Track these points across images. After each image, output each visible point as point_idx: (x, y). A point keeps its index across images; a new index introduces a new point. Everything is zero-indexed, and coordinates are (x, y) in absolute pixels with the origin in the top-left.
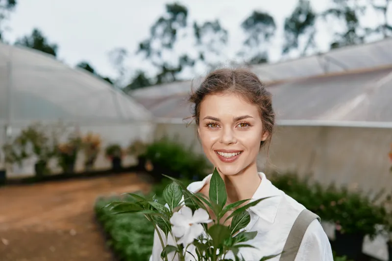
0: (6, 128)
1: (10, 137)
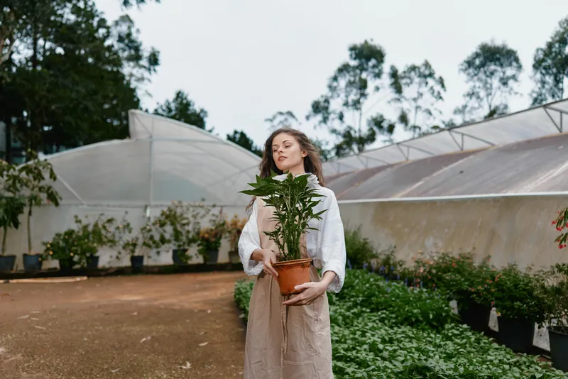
0: (146, 207)
1: (149, 218)
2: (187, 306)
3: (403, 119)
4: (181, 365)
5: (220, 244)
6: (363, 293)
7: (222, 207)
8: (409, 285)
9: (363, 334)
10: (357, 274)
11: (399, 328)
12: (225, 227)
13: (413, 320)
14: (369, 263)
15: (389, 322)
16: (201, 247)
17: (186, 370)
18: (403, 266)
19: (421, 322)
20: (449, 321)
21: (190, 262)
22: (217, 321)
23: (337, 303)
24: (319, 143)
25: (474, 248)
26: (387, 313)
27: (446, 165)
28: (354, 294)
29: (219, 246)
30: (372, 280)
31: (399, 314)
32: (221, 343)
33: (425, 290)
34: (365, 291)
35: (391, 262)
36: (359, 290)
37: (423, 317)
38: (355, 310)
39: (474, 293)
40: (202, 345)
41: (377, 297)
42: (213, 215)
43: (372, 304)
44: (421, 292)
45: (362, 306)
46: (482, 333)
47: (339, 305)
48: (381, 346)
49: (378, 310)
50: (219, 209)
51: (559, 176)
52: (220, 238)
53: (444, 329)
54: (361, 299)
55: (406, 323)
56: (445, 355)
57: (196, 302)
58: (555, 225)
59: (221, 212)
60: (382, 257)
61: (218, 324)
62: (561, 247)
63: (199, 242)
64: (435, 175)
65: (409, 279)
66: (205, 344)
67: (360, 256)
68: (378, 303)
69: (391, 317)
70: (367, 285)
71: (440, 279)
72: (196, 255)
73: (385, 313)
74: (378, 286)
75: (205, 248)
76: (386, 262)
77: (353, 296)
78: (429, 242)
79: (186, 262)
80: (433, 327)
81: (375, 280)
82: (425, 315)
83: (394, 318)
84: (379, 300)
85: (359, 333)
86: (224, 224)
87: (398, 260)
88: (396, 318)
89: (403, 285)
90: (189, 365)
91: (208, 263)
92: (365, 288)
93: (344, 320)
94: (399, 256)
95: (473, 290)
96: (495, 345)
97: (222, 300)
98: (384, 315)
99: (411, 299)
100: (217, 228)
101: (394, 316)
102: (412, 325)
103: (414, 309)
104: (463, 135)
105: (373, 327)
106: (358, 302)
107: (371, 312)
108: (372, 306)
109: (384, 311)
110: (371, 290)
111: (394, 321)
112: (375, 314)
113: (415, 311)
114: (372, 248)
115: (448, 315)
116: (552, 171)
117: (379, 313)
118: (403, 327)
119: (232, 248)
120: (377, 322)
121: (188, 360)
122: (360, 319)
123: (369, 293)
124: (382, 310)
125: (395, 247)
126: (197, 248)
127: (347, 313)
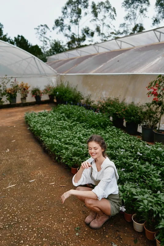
2: (4, 124)
3: (98, 30)
4: (5, 150)
5: (16, 95)
6: (77, 116)
7: (15, 78)
8: (95, 111)
9: (76, 133)
10: (75, 108)
11: (90, 129)
12: (18, 87)
13: (95, 125)
14: (80, 102)
15: (87, 127)
16: (8, 97)
17: (8, 152)
18: (94, 103)
19: (98, 126)
20: (109, 125)
21: (3, 104)
22: (19, 130)
23: (67, 120)
24: (59, 42)
25: (120, 96)
26: (86, 124)
27: (113, 57)
28: (73, 116)
29: (16, 96)
30: (81, 110)
31: (90, 124)
32: (21, 140)
33: (100, 113)
34: (78, 115)
35: (89, 101)
36: (75, 115)
37: (99, 124)
38: (74, 123)
39: (118, 114)
40: (13, 141)
41: (82, 117)
42: (12, 82)
43: (81, 120)
44: (99, 114)
45: (76, 121)
46: (120, 129)
47: (67, 121)
48: (82, 138)
49: (83, 122)
50: (14, 79)
51: (154, 65)
52: (16, 92)
53: (106, 128)
54: (76, 118)
55: (93, 127)
56: (105, 139)
57: (9, 123)
58: (147, 88)
59: (15, 81)
60: (85, 99)
61: (19, 132)
62: (149, 96)
63: (7, 95)
64: (108, 62)
65: (95, 109)
66: (14, 141)
67: (77, 99)
68: (83, 120)
69: (87, 125)
70: (79, 112)
71: (106, 108)
72: (6, 100)
73: (85, 124)
74: (83, 113)
75: (10, 97)
76: (87, 101)
77: (73, 117)
78: (104, 93)
79: (2, 104)
80: (103, 128)
81: (82, 110)
82: (100, 123)
83: (88, 125)
84: (83, 118)
85: (75, 133)
86: (17, 86)
87: (92, 100)
88: (89, 125)
89: (93, 112)
90: (8, 150)
91: (12, 104)
92: (78, 114)
93: (69, 127)
94: (92, 99)
95: (118, 113)
96: (124, 134)
97: (20, 121)
98: (84, 125)
99: (95, 117)
100: (14, 88)
101: (88, 124)
102: (95, 127)
103: (96, 121)
104: (121, 41)
105: (80, 130)
106: (75, 119)
107: (80, 123)
108: (80, 121)
109: (85, 123)
110: (80, 114)
111: (88, 126)
112: (81, 124)
113: (96, 122)
114: (82, 95)
115: (108, 123)
116: (151, 63)
117: (83, 124)
118: (91, 129)
119: (22, 96)
120: (82, 127)
121: (8, 148)
122: (76, 127)
123: (79, 116)
124: (84, 122)
125: (91, 95)
126: (6, 97)
127: (71, 125)
